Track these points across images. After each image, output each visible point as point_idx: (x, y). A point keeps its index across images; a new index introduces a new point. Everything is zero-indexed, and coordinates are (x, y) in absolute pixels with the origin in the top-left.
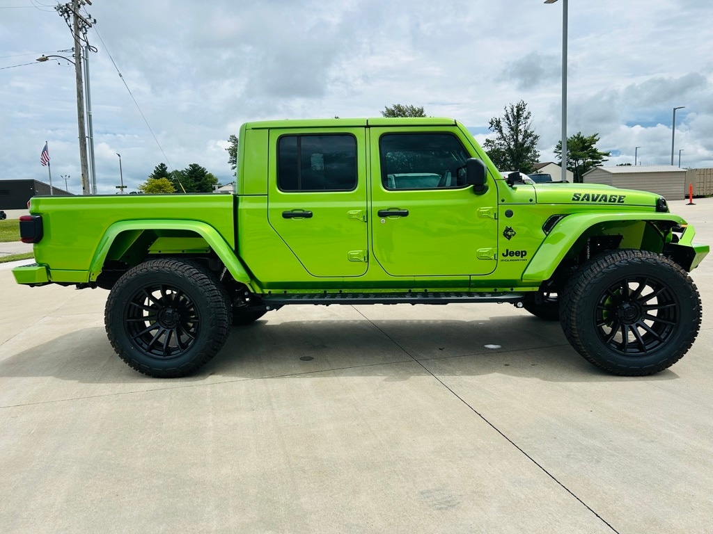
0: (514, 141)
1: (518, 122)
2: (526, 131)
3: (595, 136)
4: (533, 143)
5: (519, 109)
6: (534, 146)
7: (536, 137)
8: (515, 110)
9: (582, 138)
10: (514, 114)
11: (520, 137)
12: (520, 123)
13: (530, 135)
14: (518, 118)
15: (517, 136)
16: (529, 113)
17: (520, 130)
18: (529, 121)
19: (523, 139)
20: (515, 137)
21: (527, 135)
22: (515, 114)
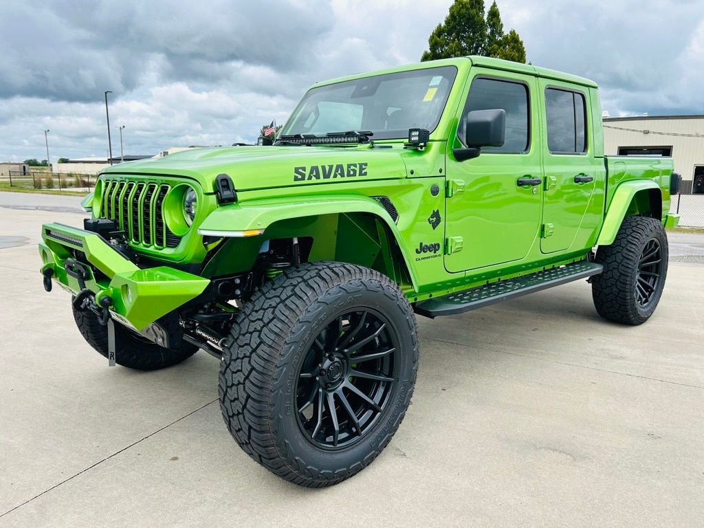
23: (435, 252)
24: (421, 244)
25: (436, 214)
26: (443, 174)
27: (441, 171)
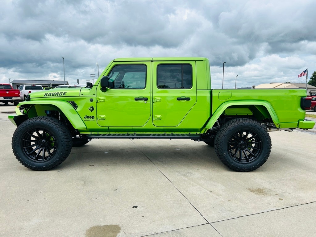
23: (92, 119)
24: (86, 116)
25: (92, 107)
26: (95, 95)
27: (94, 95)
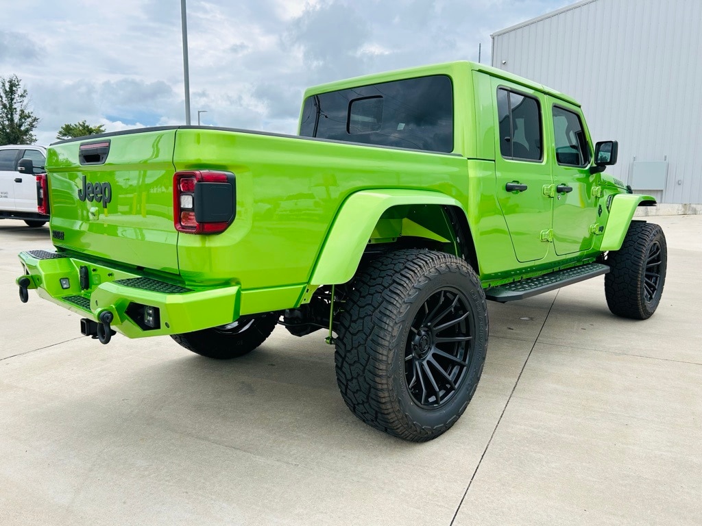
0: (8, 120)
1: (12, 99)
2: (22, 111)
3: (101, 126)
4: (32, 126)
5: (12, 85)
6: (34, 129)
7: (35, 120)
8: (7, 86)
9: (88, 127)
10: (6, 90)
11: (16, 118)
12: (15, 101)
13: (29, 117)
14: (12, 94)
15: (12, 115)
16: (25, 91)
17: (15, 109)
18: (26, 100)
19: (20, 120)
20: (9, 116)
21: (24, 116)
22: (8, 90)
